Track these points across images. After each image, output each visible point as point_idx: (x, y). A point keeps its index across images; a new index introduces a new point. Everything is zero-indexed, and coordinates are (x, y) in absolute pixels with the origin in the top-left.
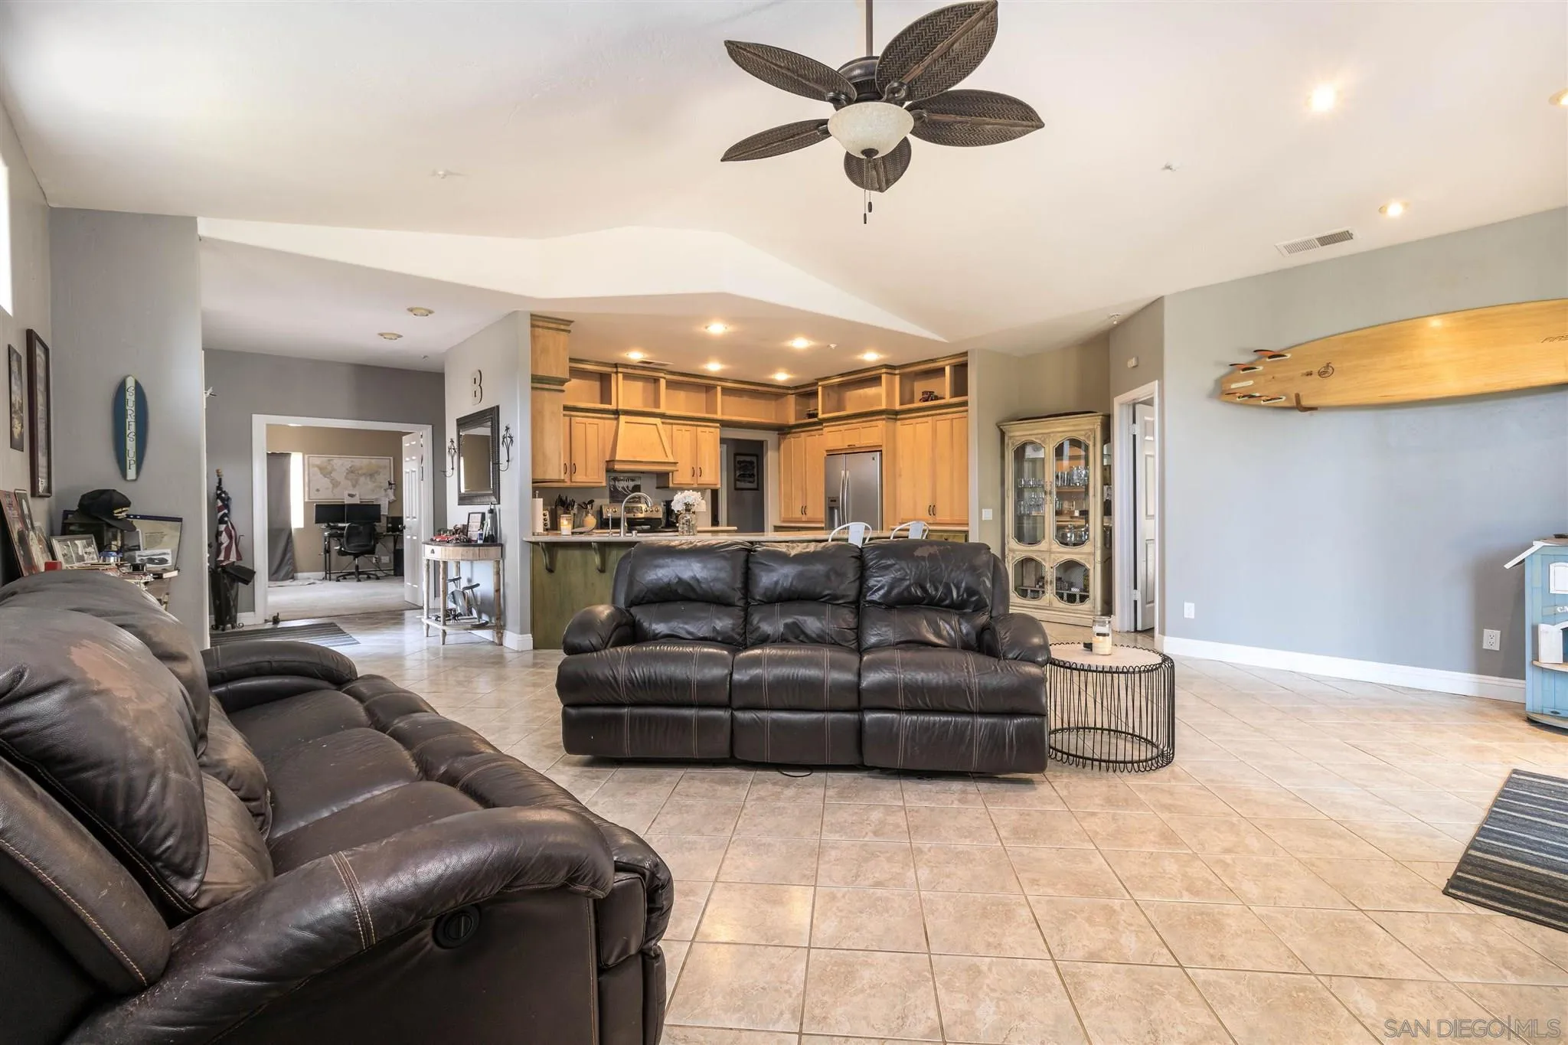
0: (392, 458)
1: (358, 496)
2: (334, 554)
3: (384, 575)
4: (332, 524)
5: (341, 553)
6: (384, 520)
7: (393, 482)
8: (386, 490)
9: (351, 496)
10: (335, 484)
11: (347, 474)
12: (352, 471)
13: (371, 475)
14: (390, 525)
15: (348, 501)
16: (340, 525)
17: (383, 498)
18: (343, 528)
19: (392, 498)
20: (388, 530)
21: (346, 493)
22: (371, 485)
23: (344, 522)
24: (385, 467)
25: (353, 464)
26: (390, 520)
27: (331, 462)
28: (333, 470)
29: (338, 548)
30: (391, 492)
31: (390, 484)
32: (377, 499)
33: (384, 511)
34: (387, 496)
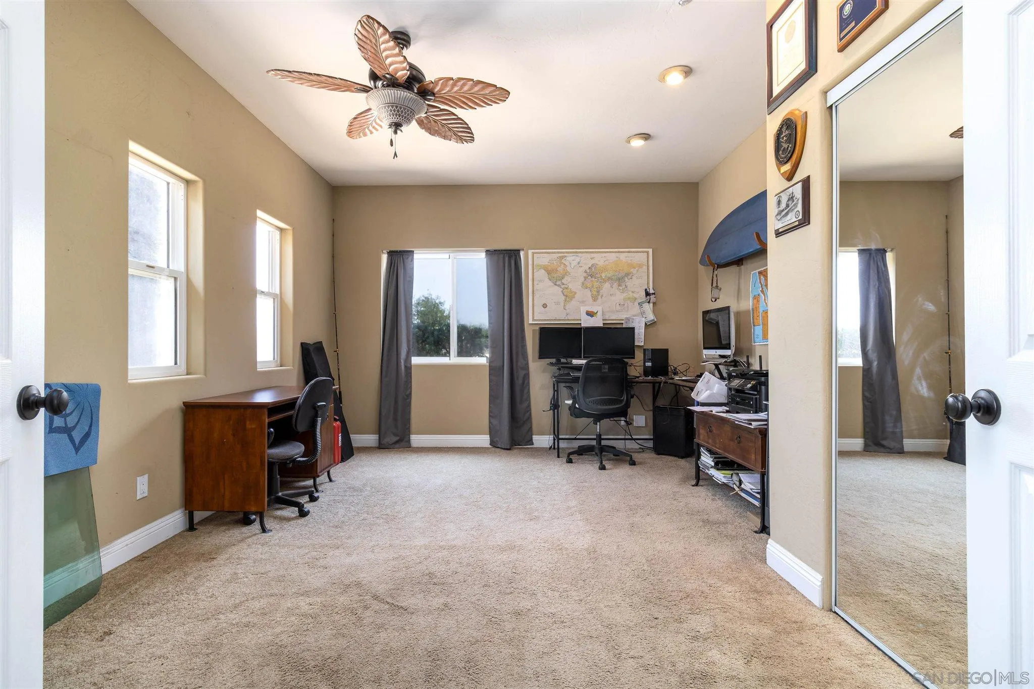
0: (650, 251)
1: (599, 314)
2: (565, 416)
3: (637, 447)
4: (563, 360)
5: (575, 412)
6: (639, 355)
7: (652, 291)
8: (640, 304)
9: (590, 314)
10: (569, 296)
11: (585, 278)
12: (592, 273)
13: (620, 280)
14: (649, 364)
15: (587, 322)
16: (575, 362)
17: (637, 319)
18: (578, 368)
19: (651, 317)
20: (646, 372)
21: (583, 309)
22: (619, 297)
23: (579, 357)
24: (640, 266)
25: (593, 262)
26: (649, 355)
27: (563, 261)
28: (566, 273)
29: (570, 402)
30: (648, 308)
31: (647, 294)
32: (628, 319)
33: (640, 339)
34: (643, 314)
